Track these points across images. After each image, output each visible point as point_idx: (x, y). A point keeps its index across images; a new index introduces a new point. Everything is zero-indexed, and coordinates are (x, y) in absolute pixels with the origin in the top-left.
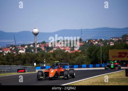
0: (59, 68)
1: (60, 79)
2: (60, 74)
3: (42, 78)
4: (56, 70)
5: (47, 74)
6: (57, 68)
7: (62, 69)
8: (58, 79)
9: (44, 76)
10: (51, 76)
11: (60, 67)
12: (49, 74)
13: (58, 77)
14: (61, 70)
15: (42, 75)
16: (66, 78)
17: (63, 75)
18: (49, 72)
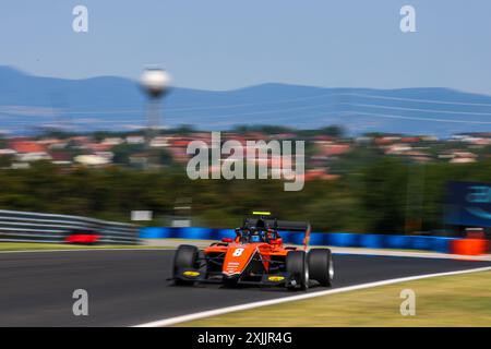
0: (268, 241)
1: (269, 286)
2: (271, 265)
3: (195, 278)
4: (257, 248)
5: (216, 261)
6: (262, 240)
7: (280, 243)
8: (257, 286)
9: (204, 269)
10: (231, 269)
11: (272, 236)
12: (222, 261)
13: (259, 279)
14: (277, 248)
15: (195, 266)
16: (294, 282)
17: (283, 271)
18: (224, 255)
